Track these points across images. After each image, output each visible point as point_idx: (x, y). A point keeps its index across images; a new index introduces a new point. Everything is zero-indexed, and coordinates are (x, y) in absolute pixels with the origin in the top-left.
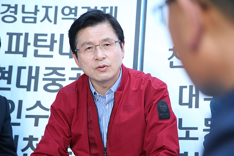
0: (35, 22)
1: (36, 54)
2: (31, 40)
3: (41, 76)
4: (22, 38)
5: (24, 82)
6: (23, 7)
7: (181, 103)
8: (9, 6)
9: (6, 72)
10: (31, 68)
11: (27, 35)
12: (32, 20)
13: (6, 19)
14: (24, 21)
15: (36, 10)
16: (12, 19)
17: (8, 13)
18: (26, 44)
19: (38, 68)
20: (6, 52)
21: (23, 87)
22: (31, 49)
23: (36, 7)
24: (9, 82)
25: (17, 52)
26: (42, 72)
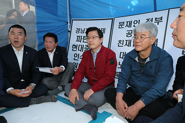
0: (84, 33)
1: (83, 42)
2: (82, 38)
3: (84, 48)
4: (80, 37)
5: (80, 49)
6: (81, 29)
7: (120, 57)
8: (78, 29)
9: (76, 46)
10: (82, 45)
11: (82, 36)
12: (83, 32)
13: (77, 32)
14: (81, 33)
15: (84, 30)
16: (78, 32)
17: (78, 31)
18: (81, 39)
19: (83, 45)
20: (76, 41)
21: (80, 50)
22: (82, 40)
23: (84, 29)
24: (76, 49)
25: (79, 41)
26: (85, 46)
